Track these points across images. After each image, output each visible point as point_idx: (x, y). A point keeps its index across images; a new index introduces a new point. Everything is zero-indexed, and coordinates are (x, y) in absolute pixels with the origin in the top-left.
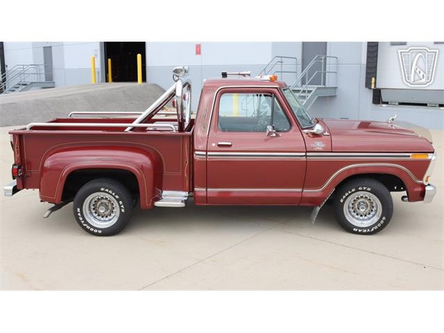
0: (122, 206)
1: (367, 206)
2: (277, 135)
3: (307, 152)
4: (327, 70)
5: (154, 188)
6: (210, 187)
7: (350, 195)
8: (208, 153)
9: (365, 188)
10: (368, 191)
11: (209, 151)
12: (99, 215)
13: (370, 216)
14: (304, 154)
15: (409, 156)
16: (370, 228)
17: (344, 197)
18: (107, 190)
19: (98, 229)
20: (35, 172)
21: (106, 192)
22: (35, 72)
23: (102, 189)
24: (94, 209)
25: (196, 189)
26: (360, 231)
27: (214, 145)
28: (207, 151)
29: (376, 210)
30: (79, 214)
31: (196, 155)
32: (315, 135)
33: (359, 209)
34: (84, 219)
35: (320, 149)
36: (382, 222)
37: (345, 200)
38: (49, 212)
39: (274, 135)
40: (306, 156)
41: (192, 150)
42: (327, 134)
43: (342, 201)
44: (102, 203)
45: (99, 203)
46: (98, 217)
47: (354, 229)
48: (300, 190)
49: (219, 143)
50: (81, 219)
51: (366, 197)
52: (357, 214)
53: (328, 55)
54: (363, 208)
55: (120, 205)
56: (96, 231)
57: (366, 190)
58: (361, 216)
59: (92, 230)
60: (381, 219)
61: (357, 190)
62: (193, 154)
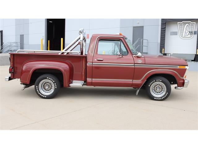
0: (56, 86)
1: (160, 89)
2: (122, 57)
3: (135, 64)
4: (144, 45)
5: (69, 80)
6: (94, 78)
7: (153, 83)
8: (93, 63)
9: (159, 80)
10: (160, 81)
11: (94, 62)
12: (45, 90)
13: (161, 93)
14: (133, 65)
15: (177, 67)
16: (161, 97)
17: (150, 84)
18: (50, 78)
19: (45, 95)
20: (19, 71)
21: (49, 79)
22: (16, 46)
23: (47, 78)
24: (43, 87)
25: (87, 79)
26: (157, 99)
27: (95, 60)
28: (92, 62)
29: (164, 90)
30: (37, 89)
31: (88, 64)
32: (138, 57)
33: (156, 90)
34: (39, 91)
35: (140, 63)
36: (166, 95)
37: (151, 85)
38: (24, 88)
39: (121, 56)
40: (134, 65)
41: (86, 62)
42: (143, 57)
43: (149, 86)
44: (47, 85)
45: (46, 84)
46: (45, 91)
47: (155, 98)
48: (132, 80)
49: (98, 59)
50: (38, 91)
51: (160, 85)
52: (156, 92)
53: (144, 38)
54: (158, 89)
55: (55, 85)
56: (44, 96)
57: (159, 81)
58: (158, 93)
59: (42, 96)
60: (166, 94)
61: (156, 81)
62: (87, 63)
